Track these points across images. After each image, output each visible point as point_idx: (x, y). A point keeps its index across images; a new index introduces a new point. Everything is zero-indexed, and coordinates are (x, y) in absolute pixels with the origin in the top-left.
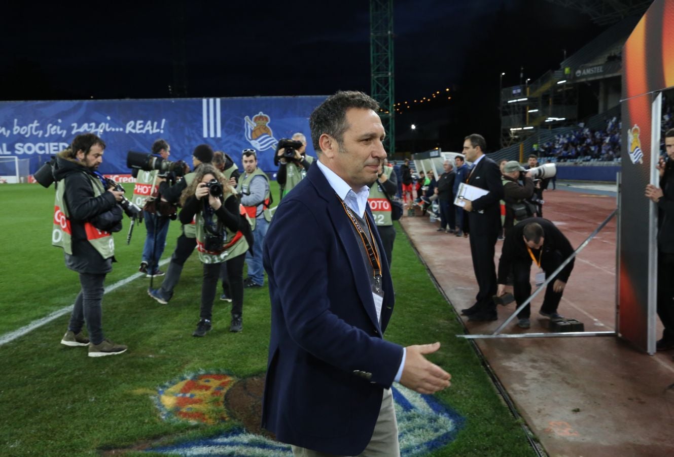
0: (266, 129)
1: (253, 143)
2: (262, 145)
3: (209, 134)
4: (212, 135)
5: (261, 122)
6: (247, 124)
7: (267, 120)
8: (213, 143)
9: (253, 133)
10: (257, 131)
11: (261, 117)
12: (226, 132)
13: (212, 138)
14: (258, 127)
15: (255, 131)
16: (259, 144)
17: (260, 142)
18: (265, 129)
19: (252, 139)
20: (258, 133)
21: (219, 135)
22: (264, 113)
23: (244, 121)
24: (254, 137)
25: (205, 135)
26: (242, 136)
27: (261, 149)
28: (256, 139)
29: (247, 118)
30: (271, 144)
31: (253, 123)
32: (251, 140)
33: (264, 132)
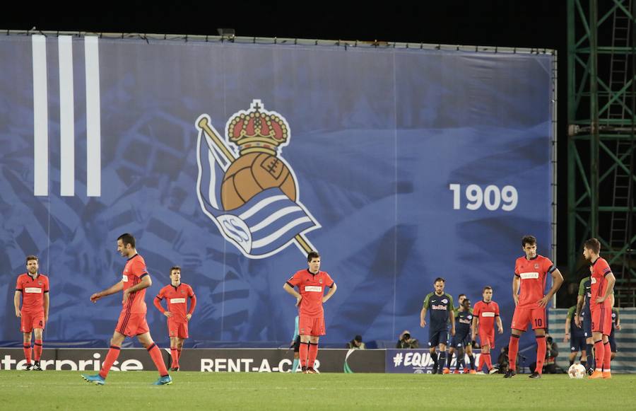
0: (278, 169)
1: (225, 224)
2: (255, 236)
3: (55, 184)
4: (67, 189)
5: (256, 140)
6: (205, 146)
7: (281, 136)
8: (71, 220)
9: (228, 185)
10: (244, 180)
11: (257, 120)
12: (125, 175)
13: (68, 199)
14: (248, 161)
15: (233, 176)
16: (246, 233)
17: (250, 222)
18: (271, 170)
19: (222, 211)
20: (246, 185)
21: (94, 189)
22: (268, 108)
23: (195, 134)
24: (231, 201)
25: (41, 188)
26: (182, 195)
27: (253, 252)
28: (236, 212)
29: (203, 121)
30: (295, 233)
31: (227, 143)
32: (216, 214)
33: (267, 181)
